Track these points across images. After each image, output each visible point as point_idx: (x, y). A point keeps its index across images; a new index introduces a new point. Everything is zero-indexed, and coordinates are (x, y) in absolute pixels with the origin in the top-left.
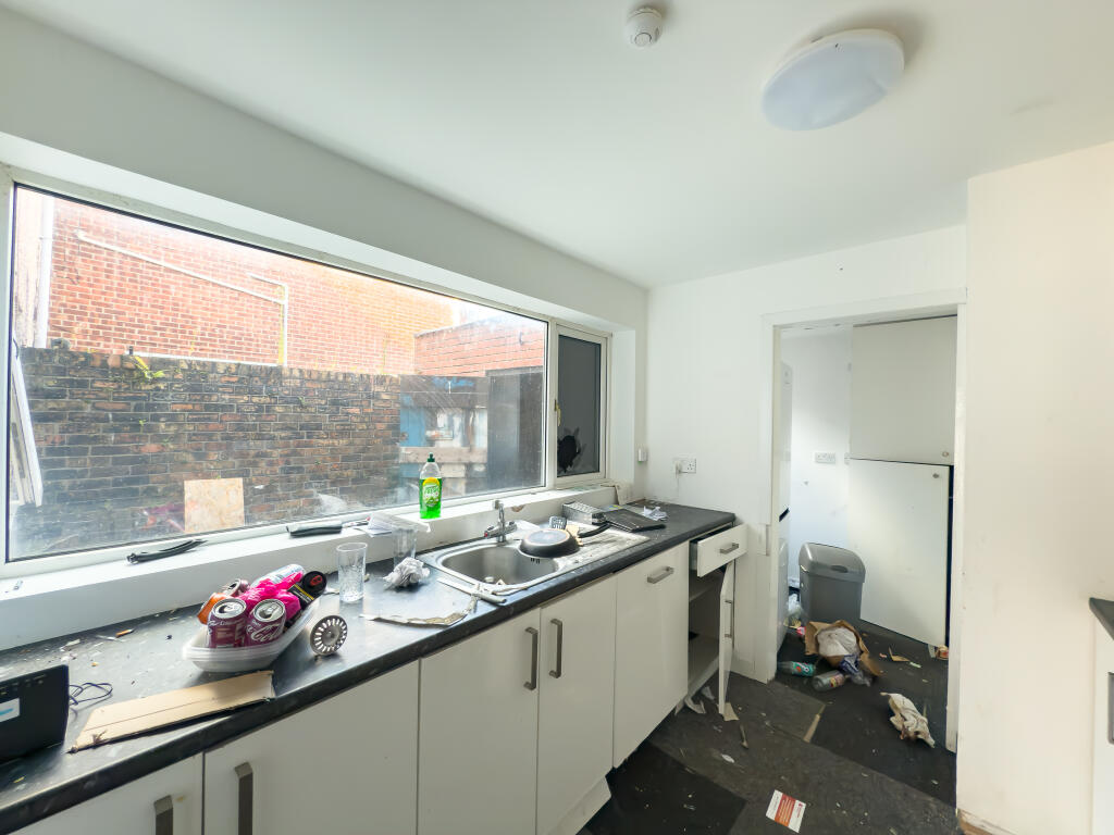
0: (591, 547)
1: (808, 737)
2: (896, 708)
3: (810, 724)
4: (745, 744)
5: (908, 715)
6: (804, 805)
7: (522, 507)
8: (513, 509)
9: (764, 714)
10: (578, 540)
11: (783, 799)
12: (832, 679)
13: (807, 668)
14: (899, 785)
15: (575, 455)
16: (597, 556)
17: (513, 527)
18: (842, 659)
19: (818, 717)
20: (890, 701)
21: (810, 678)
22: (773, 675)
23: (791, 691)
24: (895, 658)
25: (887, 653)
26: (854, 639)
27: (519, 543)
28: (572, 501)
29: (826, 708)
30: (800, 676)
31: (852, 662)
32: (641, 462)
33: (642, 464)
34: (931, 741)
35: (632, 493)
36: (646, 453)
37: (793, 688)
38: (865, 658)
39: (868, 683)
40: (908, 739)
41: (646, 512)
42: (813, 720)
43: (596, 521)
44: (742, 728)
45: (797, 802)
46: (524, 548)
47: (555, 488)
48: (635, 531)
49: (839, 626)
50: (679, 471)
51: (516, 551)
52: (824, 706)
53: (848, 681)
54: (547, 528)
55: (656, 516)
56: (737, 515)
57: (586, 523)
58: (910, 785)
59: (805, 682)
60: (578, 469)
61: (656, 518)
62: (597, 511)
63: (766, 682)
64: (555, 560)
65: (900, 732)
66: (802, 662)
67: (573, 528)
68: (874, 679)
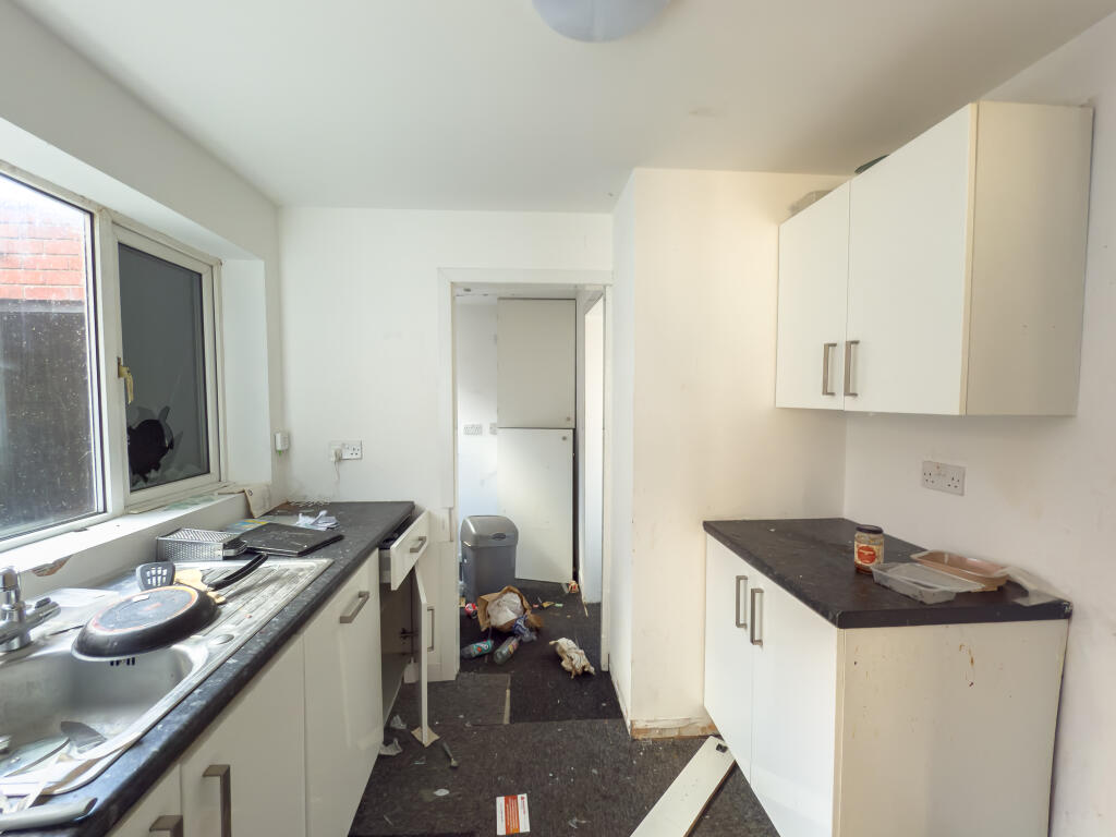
0: (239, 601)
1: (506, 721)
2: (563, 651)
3: (504, 704)
4: (454, 763)
5: (572, 654)
6: (525, 795)
7: (60, 563)
8: (40, 571)
9: (462, 716)
10: (212, 594)
11: (506, 802)
12: (509, 646)
13: (486, 645)
14: (585, 723)
15: (164, 451)
16: (261, 615)
17: (47, 609)
18: (513, 624)
19: (508, 692)
20: (558, 649)
21: (491, 653)
22: (458, 667)
23: (478, 676)
24: (546, 605)
25: (537, 603)
26: (518, 601)
27: (72, 637)
28: (174, 527)
29: (512, 679)
30: (481, 656)
31: (521, 623)
32: (280, 452)
33: (282, 455)
34: (592, 669)
35: (270, 498)
36: (288, 438)
37: (479, 673)
38: (530, 615)
39: (535, 638)
40: (577, 676)
41: (303, 521)
42: (505, 696)
43: (231, 552)
44: (445, 745)
45: (519, 796)
46: (87, 646)
47: (128, 511)
48: (303, 554)
49: (505, 592)
50: (339, 459)
51: (68, 657)
52: (509, 676)
53: (520, 642)
54: (132, 590)
55: (323, 524)
56: (416, 503)
57: (213, 560)
58: (592, 718)
59: (486, 659)
60: (169, 473)
61: (322, 527)
62: (226, 536)
63: (453, 678)
64: (177, 647)
65: (570, 673)
66: (479, 641)
67: (194, 577)
68: (537, 630)
